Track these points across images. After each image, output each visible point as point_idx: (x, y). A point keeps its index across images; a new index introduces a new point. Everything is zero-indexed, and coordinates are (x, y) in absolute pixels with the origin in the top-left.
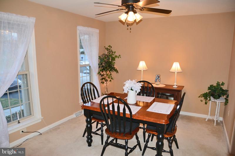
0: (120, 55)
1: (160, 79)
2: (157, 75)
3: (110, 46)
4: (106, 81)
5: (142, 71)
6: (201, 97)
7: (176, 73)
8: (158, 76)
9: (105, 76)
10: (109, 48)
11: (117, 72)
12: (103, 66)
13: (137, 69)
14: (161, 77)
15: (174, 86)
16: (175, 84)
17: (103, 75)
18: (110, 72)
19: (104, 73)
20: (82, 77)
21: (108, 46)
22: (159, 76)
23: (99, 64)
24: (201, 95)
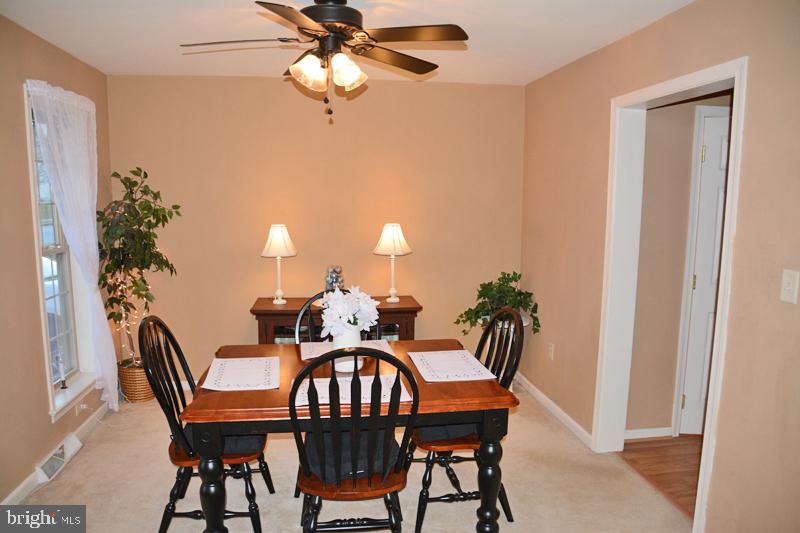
0: (176, 207)
1: (342, 281)
2: (331, 270)
3: (137, 172)
4: (128, 307)
5: (279, 258)
6: (464, 322)
7: (393, 257)
8: (335, 271)
9: (122, 291)
10: (135, 178)
11: (172, 270)
12: (114, 251)
13: (264, 254)
14: (344, 275)
15: (389, 300)
16: (392, 291)
17: (113, 288)
18: (140, 273)
19: (120, 276)
20: (54, 297)
21: (133, 172)
22: (338, 270)
23: (99, 244)
24: (461, 316)
